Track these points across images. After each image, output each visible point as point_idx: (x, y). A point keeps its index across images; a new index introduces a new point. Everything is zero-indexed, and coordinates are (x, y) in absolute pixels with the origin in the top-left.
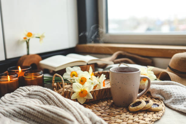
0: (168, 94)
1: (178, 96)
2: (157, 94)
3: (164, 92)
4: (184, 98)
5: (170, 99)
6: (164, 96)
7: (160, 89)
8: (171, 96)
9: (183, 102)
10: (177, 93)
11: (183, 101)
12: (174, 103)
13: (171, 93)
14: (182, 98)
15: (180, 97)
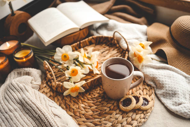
0: (160, 84)
1: (170, 89)
2: (149, 80)
3: (157, 81)
4: (175, 93)
5: (161, 89)
6: (157, 84)
7: (154, 76)
8: (163, 87)
9: (173, 97)
10: (169, 86)
11: (173, 95)
12: (165, 97)
13: (163, 84)
14: (173, 92)
15: (172, 90)
